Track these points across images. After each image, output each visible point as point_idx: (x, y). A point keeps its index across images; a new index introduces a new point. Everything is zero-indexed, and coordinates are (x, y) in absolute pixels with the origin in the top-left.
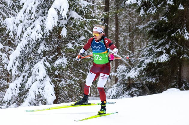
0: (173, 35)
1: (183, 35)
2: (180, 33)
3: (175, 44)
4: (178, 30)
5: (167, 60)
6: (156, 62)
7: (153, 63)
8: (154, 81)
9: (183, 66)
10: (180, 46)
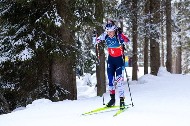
0: (38, 20)
1: (52, 20)
2: (48, 17)
3: (42, 32)
4: (45, 14)
5: (30, 58)
6: (15, 60)
7: (10, 62)
8: (13, 88)
9: (54, 64)
10: (48, 36)
